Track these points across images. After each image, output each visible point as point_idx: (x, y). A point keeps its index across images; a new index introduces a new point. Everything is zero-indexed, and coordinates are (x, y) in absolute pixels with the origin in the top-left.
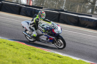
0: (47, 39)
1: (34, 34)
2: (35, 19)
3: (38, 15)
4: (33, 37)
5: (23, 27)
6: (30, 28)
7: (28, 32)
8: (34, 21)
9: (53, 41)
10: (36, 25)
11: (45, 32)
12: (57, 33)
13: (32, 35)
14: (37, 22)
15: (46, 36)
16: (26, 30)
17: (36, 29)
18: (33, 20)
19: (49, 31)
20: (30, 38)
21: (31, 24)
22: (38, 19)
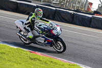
0: (45, 42)
1: (30, 35)
2: (30, 18)
3: (34, 14)
4: (29, 39)
5: (17, 28)
6: (25, 28)
7: (22, 33)
8: (30, 21)
9: (51, 44)
10: (31, 25)
11: (42, 34)
12: (56, 34)
13: (27, 36)
14: (33, 22)
15: (43, 37)
16: (21, 31)
17: (32, 30)
18: (28, 19)
19: (46, 32)
20: (25, 40)
21: (26, 24)
22: (34, 18)
